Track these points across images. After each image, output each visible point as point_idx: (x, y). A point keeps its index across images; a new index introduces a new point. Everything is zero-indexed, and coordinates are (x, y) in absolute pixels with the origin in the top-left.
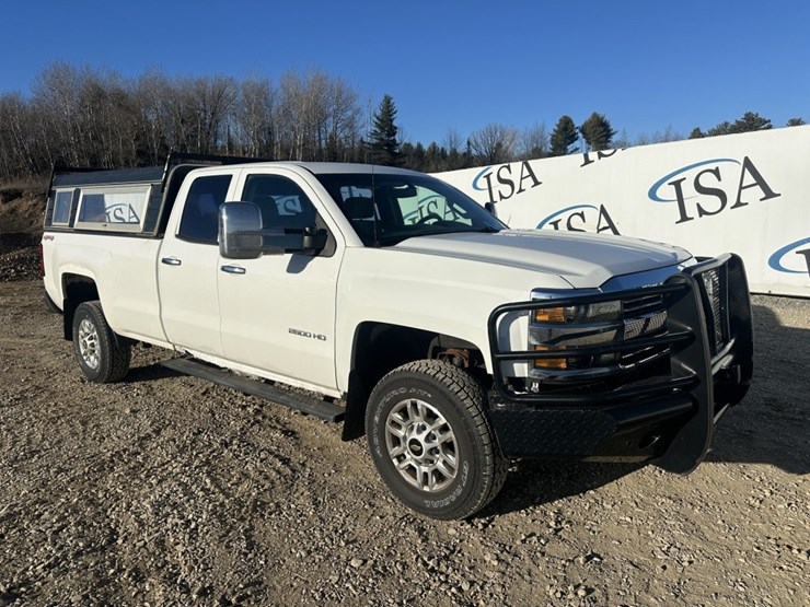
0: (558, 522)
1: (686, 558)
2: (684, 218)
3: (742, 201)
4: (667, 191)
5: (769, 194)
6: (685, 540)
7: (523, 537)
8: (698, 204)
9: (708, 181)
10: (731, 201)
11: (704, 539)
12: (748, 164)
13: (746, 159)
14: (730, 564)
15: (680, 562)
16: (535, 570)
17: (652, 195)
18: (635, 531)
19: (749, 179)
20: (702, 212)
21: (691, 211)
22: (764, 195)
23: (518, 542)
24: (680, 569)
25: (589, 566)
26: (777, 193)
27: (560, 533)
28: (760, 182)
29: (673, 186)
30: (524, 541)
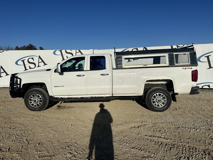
0: (27, 141)
1: (57, 136)
2: (26, 69)
3: (39, 65)
4: (20, 63)
5: (45, 64)
6: (55, 133)
7: (21, 147)
8: (29, 66)
9: (31, 60)
10: (37, 65)
11: (58, 132)
12: (40, 57)
13: (39, 56)
14: (64, 133)
15: (56, 137)
16: (28, 152)
17: (16, 63)
18: (45, 136)
19: (40, 61)
20: (30, 68)
21: (28, 68)
22: (44, 64)
23: (20, 149)
24: (57, 138)
25: (40, 145)
26: (46, 64)
27: (29, 143)
28: (43, 61)
29: (22, 62)
30: (22, 148)
